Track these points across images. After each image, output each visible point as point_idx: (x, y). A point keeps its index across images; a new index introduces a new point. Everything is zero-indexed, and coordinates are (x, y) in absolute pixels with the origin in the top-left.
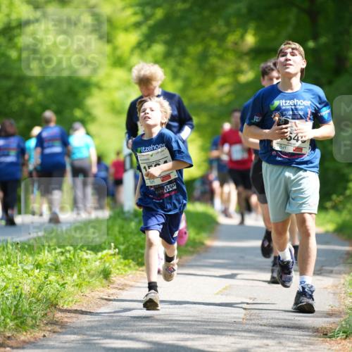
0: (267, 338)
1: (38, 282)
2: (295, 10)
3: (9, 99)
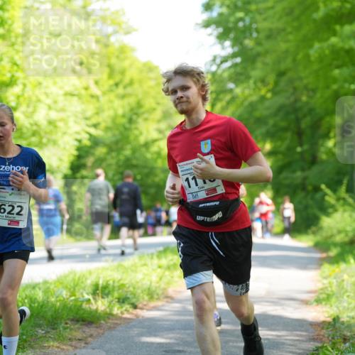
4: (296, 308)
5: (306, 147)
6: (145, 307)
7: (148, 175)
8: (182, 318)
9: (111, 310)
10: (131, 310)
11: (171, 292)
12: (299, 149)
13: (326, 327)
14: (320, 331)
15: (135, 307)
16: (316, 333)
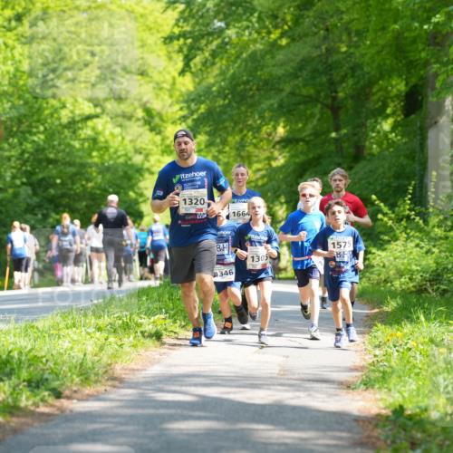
0: (298, 391)
1: (99, 343)
2: (319, 106)
3: (73, 184)
4: (330, 395)
5: (344, 131)
6: (75, 395)
7: (73, 178)
8: (140, 411)
9: (16, 400)
10: (51, 400)
11: (118, 370)
12: (333, 135)
13: (381, 424)
14: (373, 430)
15: (58, 395)
16: (366, 434)
